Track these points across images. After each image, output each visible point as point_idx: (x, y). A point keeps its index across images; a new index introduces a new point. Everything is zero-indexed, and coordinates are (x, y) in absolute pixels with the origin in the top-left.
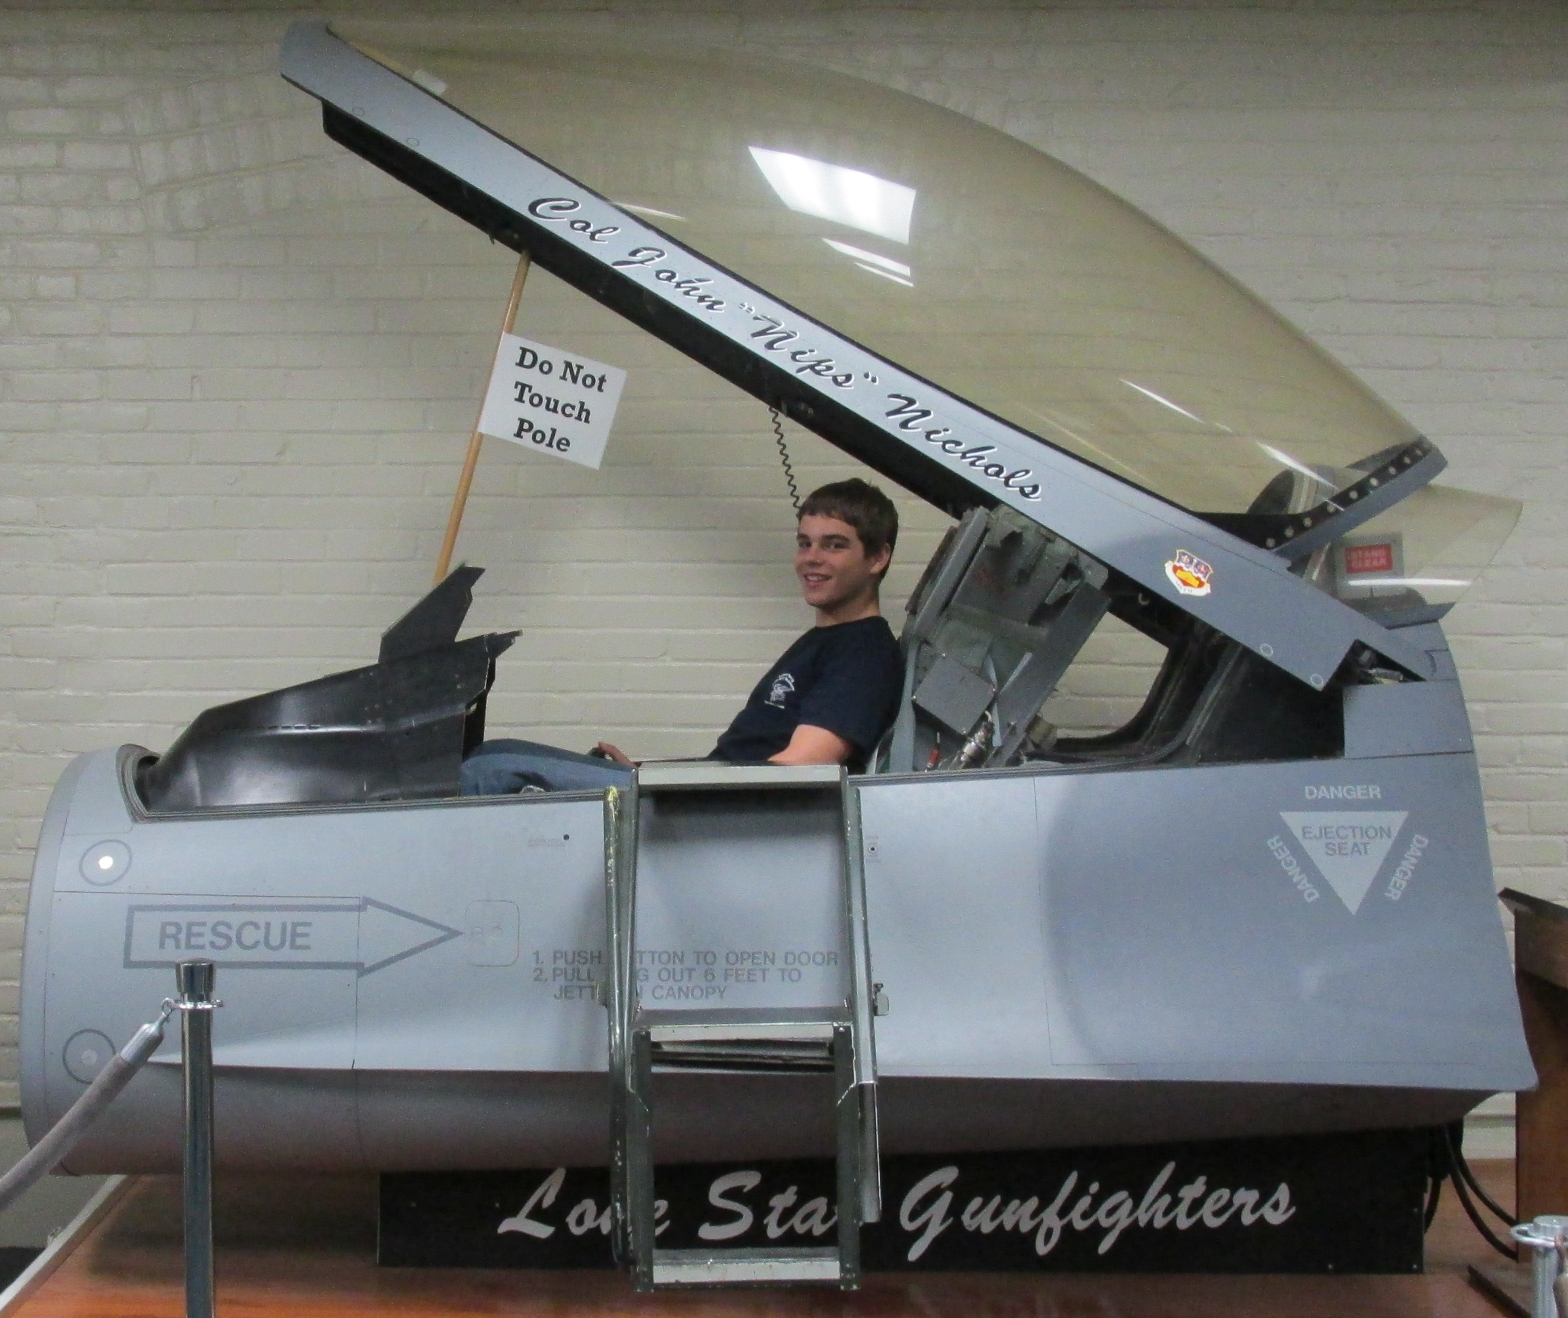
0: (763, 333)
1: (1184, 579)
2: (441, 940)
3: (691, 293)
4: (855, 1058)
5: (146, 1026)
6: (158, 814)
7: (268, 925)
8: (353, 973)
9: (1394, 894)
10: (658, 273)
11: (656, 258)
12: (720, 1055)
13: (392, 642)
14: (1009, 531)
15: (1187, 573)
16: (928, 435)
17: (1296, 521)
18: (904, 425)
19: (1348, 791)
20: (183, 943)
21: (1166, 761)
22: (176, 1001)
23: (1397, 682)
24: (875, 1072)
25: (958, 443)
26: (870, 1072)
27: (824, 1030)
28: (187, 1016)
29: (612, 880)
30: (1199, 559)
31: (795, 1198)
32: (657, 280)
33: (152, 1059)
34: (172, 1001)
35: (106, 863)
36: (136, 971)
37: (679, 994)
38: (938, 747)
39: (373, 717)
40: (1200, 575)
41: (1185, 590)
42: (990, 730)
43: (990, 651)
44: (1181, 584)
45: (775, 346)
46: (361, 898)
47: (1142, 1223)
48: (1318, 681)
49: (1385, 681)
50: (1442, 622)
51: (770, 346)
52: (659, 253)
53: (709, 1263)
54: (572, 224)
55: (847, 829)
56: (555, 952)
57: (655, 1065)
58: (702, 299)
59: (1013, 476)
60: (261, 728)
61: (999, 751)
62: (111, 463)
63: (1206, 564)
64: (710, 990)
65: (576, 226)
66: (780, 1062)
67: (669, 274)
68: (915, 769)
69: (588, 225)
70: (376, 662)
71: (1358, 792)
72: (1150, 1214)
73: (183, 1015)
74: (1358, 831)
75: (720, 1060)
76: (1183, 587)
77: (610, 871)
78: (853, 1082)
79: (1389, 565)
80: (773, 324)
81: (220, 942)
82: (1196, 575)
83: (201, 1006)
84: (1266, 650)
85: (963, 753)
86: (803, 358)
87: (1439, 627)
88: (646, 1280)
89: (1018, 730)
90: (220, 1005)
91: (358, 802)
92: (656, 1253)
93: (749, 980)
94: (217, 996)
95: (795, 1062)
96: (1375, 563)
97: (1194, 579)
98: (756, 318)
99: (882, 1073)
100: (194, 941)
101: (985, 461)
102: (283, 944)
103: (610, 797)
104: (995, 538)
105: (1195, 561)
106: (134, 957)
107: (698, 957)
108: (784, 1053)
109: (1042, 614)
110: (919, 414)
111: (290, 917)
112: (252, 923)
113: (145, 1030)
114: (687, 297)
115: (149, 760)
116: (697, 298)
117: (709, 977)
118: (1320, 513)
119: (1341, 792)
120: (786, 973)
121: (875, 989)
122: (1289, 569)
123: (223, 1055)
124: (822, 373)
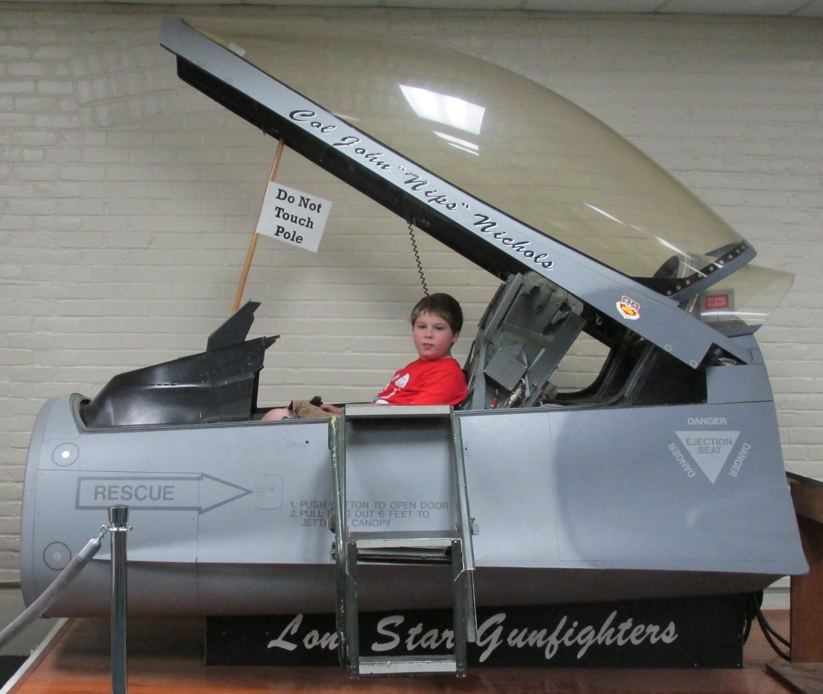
0: (410, 181)
1: (626, 311)
2: (243, 495)
3: (373, 160)
4: (463, 557)
5: (92, 540)
6: (93, 429)
7: (151, 487)
8: (196, 512)
9: (734, 473)
10: (356, 150)
11: (355, 142)
12: (389, 556)
13: (213, 341)
14: (534, 286)
15: (628, 308)
16: (495, 235)
17: (682, 282)
18: (483, 230)
19: (710, 420)
20: (107, 496)
21: (614, 405)
22: (108, 527)
23: (734, 365)
24: (474, 564)
25: (511, 240)
26: (471, 564)
27: (446, 542)
28: (114, 534)
29: (335, 465)
30: (634, 301)
31: (422, 629)
32: (356, 153)
33: (96, 557)
34: (106, 527)
35: (66, 454)
36: (82, 511)
37: (366, 524)
38: (497, 397)
39: (205, 379)
40: (634, 309)
41: (626, 317)
42: (524, 388)
43: (524, 348)
44: (625, 314)
45: (417, 188)
46: (200, 473)
47: (600, 642)
48: (694, 364)
49: (728, 364)
50: (754, 334)
51: (414, 188)
52: (356, 139)
53: (388, 663)
54: (312, 124)
55: (454, 438)
56: (302, 502)
57: (358, 561)
58: (379, 164)
59: (538, 257)
60: (145, 385)
61: (528, 399)
62: (62, 247)
63: (637, 303)
64: (382, 522)
65: (314, 125)
66: (420, 559)
67: (362, 151)
68: (485, 408)
69: (320, 125)
70: (205, 351)
71: (715, 421)
72: (604, 637)
73: (111, 534)
74: (715, 441)
75: (388, 558)
76: (626, 315)
77: (334, 460)
78: (462, 569)
79: (727, 306)
80: (415, 177)
81: (127, 496)
82: (632, 309)
83: (121, 529)
84: (668, 348)
85: (510, 400)
86: (431, 195)
87: (754, 338)
88: (355, 672)
89: (538, 388)
90: (131, 529)
91: (196, 423)
92: (360, 658)
93: (402, 517)
94: (129, 524)
95: (427, 559)
96: (720, 304)
97: (631, 311)
98: (407, 174)
99: (478, 565)
100: (113, 495)
101: (524, 249)
102: (159, 497)
103: (332, 421)
104: (526, 289)
105: (631, 302)
106: (81, 504)
107: (376, 504)
108: (422, 555)
109: (550, 329)
110: (491, 224)
111: (163, 483)
112: (143, 486)
113: (92, 542)
114: (371, 162)
115: (85, 402)
116: (377, 163)
117: (382, 515)
118: (695, 278)
119: (705, 421)
120: (422, 513)
121: (471, 521)
122: (678, 306)
123: (132, 555)
124: (441, 202)
